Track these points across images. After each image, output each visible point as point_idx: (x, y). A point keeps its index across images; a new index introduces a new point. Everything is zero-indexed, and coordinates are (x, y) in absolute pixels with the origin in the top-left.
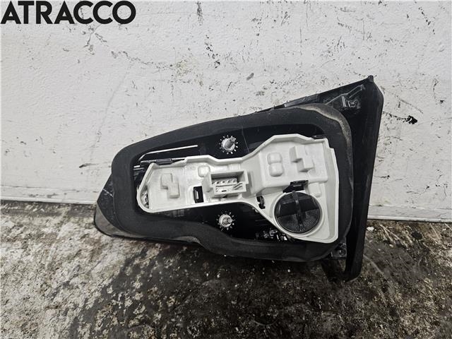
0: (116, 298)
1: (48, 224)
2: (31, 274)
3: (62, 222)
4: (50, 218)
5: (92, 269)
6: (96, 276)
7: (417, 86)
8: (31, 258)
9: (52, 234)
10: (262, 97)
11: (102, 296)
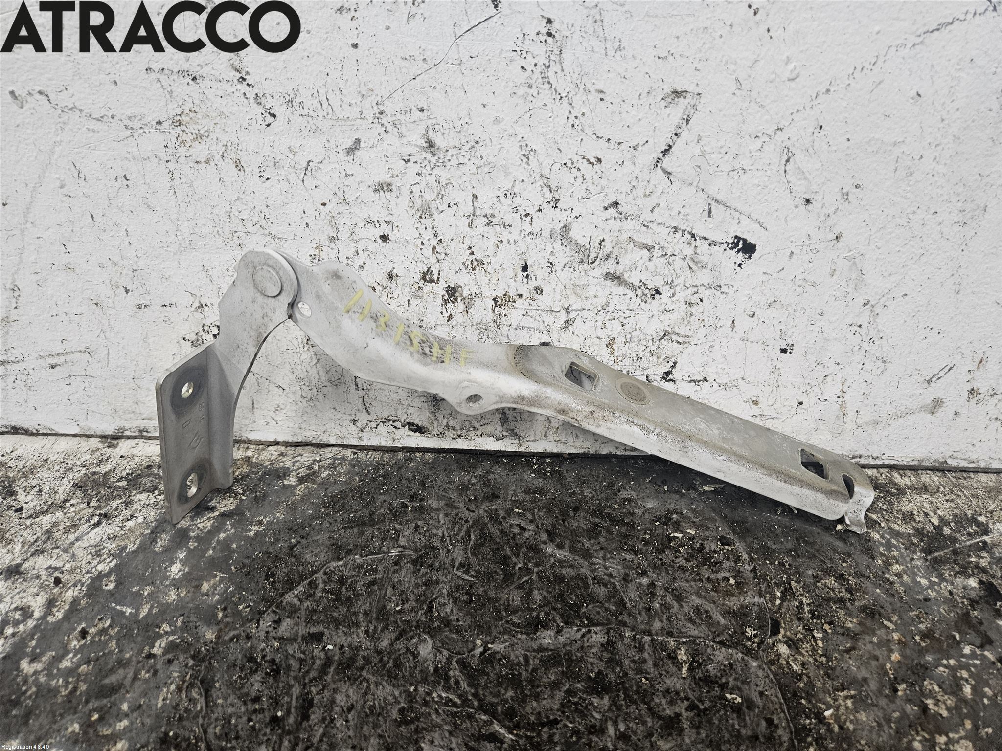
7: (746, 163)
10: (388, 194)
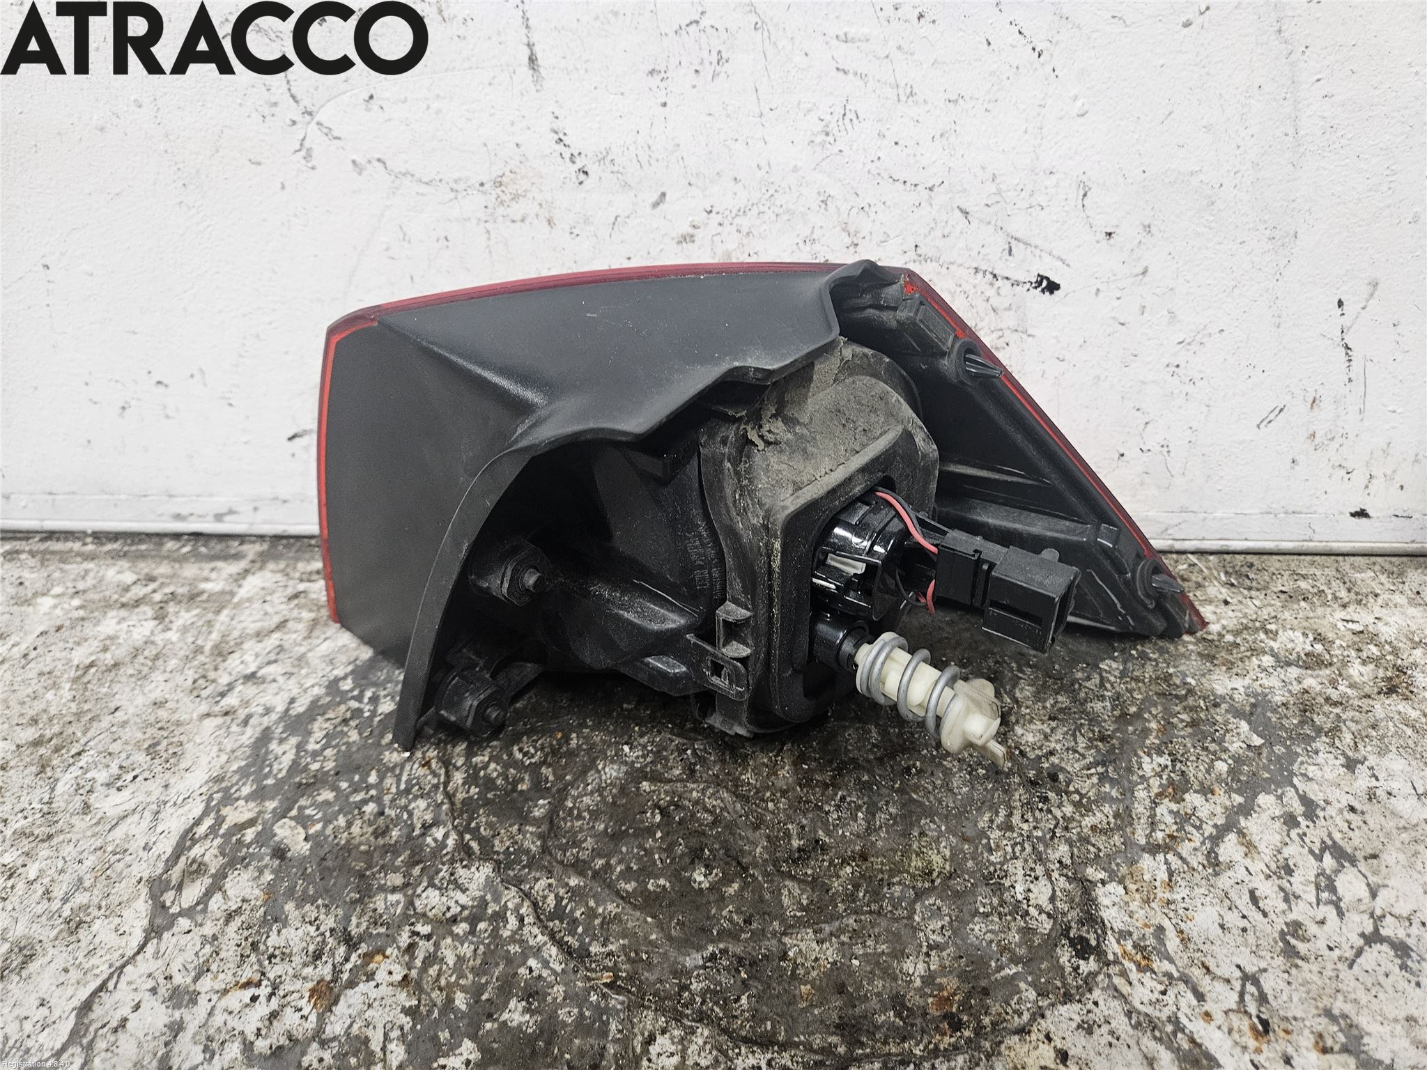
0: (359, 698)
1: (214, 575)
2: (173, 663)
3: (247, 571)
4: (220, 564)
5: (310, 650)
6: (317, 661)
7: (1042, 200)
8: (173, 636)
9: (223, 593)
10: (690, 245)
11: (327, 694)
